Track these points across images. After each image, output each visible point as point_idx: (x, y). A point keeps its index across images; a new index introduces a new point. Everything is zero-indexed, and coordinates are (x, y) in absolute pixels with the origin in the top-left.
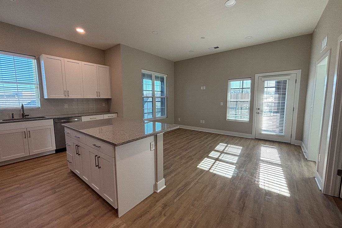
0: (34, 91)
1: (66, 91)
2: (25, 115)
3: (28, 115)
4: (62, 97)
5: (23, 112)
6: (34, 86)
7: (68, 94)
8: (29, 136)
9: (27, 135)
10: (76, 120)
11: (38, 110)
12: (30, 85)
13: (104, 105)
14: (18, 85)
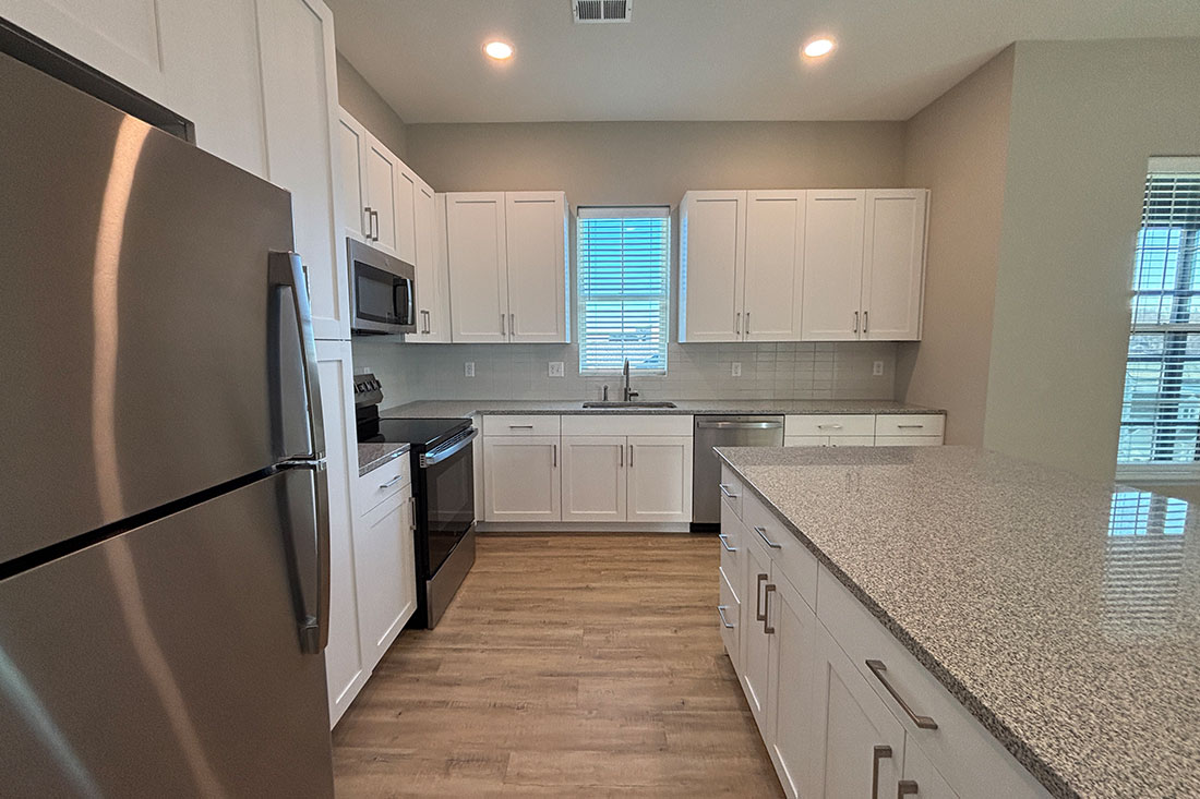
0: (657, 319)
1: (741, 314)
2: (631, 395)
3: (637, 395)
4: (728, 336)
5: (627, 385)
6: (658, 302)
7: (748, 326)
8: (629, 462)
9: (625, 456)
10: (764, 425)
11: (661, 380)
12: (648, 303)
13: (879, 369)
14: (625, 303)
